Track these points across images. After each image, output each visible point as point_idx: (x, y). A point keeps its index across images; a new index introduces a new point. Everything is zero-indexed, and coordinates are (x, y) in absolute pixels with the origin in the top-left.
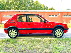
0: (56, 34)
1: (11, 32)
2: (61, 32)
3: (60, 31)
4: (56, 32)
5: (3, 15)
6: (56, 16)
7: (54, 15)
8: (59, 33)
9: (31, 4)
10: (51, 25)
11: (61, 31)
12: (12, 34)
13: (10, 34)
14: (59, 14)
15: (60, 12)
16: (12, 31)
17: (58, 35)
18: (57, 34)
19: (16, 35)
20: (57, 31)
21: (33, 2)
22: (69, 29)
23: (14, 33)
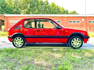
0: (72, 44)
1: (16, 40)
2: (79, 42)
3: (77, 40)
4: (72, 41)
5: (10, 21)
6: (79, 22)
7: (76, 21)
8: (76, 42)
9: (46, 6)
10: (67, 32)
11: (79, 40)
12: (17, 43)
13: (14, 43)
14: (83, 20)
15: (83, 17)
16: (18, 39)
17: (76, 45)
18: (74, 43)
19: (22, 44)
20: (74, 40)
21: (48, 4)
22: (90, 37)
23: (20, 42)
